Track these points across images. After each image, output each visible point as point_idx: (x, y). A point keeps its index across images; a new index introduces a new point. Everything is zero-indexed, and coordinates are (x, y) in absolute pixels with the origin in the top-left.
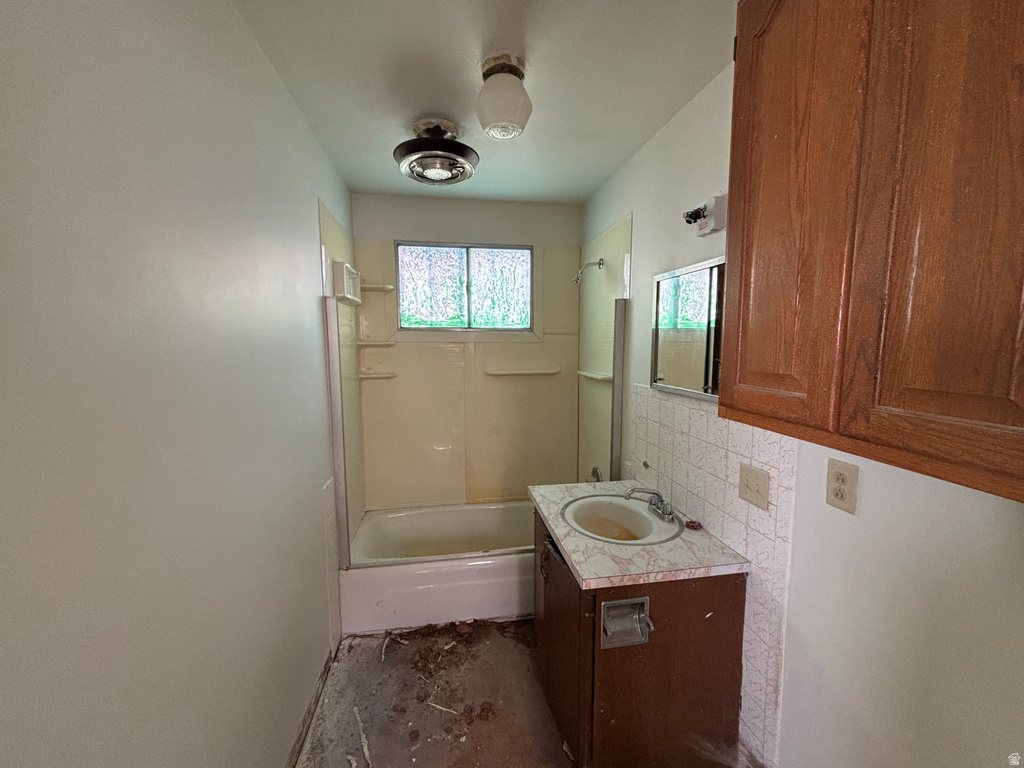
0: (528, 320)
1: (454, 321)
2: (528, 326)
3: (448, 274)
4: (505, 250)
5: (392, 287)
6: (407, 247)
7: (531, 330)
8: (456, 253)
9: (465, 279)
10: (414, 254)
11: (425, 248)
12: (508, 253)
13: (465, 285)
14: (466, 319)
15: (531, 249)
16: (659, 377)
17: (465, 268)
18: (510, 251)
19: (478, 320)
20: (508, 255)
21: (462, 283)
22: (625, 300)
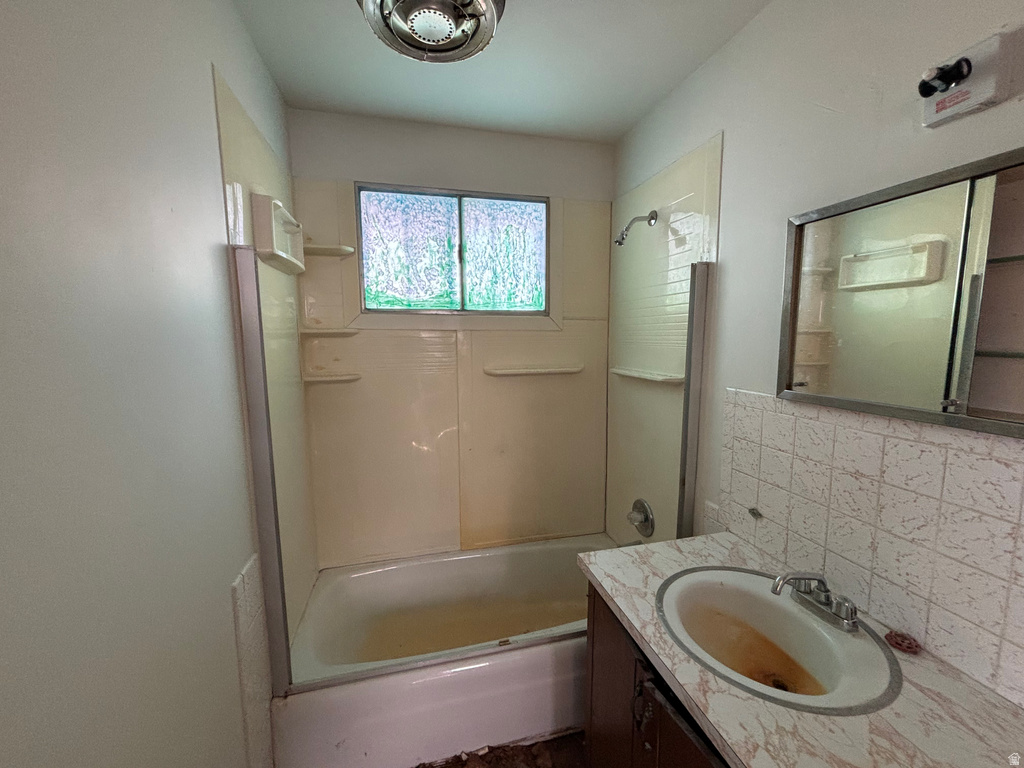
0: (543, 299)
1: (442, 300)
2: (543, 308)
3: (432, 234)
4: (511, 203)
5: (352, 250)
6: (374, 193)
7: (546, 313)
8: (445, 205)
9: (456, 241)
10: (383, 204)
11: (399, 196)
12: (516, 206)
13: (457, 249)
14: (457, 298)
15: (546, 201)
16: (796, 380)
17: (457, 225)
18: (518, 203)
19: (476, 299)
20: (516, 210)
21: (451, 247)
22: (708, 265)
